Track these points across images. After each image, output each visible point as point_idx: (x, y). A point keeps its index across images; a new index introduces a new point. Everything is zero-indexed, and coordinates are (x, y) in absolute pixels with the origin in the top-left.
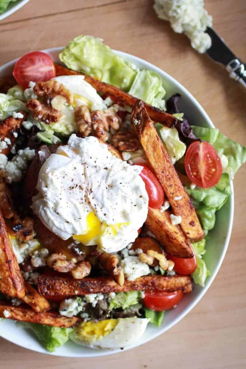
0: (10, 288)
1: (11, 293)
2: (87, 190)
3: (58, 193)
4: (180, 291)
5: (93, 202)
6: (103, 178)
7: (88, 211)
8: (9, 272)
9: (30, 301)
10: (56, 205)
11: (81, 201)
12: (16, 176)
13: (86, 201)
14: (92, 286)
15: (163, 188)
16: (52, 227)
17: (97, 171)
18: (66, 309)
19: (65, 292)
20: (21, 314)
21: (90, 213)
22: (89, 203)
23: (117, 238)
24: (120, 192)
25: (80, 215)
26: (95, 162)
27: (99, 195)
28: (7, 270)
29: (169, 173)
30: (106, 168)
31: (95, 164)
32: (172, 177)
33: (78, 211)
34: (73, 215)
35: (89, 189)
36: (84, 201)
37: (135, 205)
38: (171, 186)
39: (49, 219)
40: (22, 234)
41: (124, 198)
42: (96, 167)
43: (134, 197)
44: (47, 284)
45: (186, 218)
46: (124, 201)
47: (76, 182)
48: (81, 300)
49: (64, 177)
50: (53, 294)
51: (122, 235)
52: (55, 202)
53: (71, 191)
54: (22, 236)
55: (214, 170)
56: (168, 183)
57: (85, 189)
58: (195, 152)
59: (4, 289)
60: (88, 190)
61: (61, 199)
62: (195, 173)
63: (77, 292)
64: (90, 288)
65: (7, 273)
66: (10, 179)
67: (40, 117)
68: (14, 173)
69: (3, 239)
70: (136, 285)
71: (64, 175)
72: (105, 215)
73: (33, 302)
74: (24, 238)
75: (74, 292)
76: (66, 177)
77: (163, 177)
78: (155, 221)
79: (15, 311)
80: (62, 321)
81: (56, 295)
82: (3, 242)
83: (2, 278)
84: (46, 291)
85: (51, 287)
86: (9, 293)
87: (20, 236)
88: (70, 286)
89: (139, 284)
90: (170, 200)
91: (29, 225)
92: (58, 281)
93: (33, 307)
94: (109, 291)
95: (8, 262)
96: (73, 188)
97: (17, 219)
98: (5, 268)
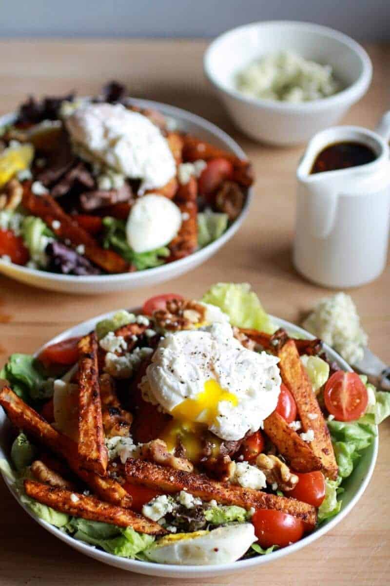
0: (92, 450)
1: (92, 455)
2: (212, 359)
3: (177, 353)
4: (300, 518)
5: (217, 370)
6: (233, 356)
7: (208, 376)
9: (108, 486)
11: (202, 367)
12: (127, 367)
13: (208, 367)
14: (193, 478)
15: (296, 404)
16: (162, 387)
17: (228, 350)
18: (152, 503)
20: (92, 504)
21: (211, 379)
22: (213, 370)
23: (237, 410)
24: (251, 366)
25: (198, 376)
27: (226, 365)
28: (93, 435)
29: (306, 391)
30: (239, 349)
31: (226, 342)
32: (309, 395)
33: (197, 373)
34: (191, 376)
35: (216, 358)
36: (206, 367)
37: (264, 387)
38: (306, 404)
41: (254, 376)
42: (226, 345)
43: (265, 378)
44: (138, 465)
45: (319, 442)
46: (252, 378)
47: (199, 350)
48: (173, 499)
49: (187, 343)
50: (141, 476)
51: (244, 408)
53: (192, 356)
54: (116, 423)
55: (358, 401)
56: (303, 400)
57: (209, 358)
58: (339, 381)
59: (84, 452)
60: (214, 358)
62: (335, 403)
63: (172, 478)
64: (190, 478)
65: (92, 438)
66: (119, 367)
67: (168, 322)
68: (125, 363)
69: (97, 408)
70: (247, 495)
71: (188, 341)
72: (229, 384)
73: (113, 487)
74: (118, 428)
75: (169, 480)
76: (189, 343)
77: (298, 393)
78: (283, 428)
79: (85, 499)
80: (142, 523)
81: (146, 479)
82: (96, 411)
83: (85, 441)
84: (134, 472)
85: (141, 468)
86: (89, 455)
87: (115, 423)
88: (166, 472)
89: (251, 496)
90: (303, 419)
91: (127, 417)
92: (151, 464)
93: (111, 493)
94: (212, 491)
95: (96, 427)
96: (195, 353)
97: (117, 405)
98: (91, 432)
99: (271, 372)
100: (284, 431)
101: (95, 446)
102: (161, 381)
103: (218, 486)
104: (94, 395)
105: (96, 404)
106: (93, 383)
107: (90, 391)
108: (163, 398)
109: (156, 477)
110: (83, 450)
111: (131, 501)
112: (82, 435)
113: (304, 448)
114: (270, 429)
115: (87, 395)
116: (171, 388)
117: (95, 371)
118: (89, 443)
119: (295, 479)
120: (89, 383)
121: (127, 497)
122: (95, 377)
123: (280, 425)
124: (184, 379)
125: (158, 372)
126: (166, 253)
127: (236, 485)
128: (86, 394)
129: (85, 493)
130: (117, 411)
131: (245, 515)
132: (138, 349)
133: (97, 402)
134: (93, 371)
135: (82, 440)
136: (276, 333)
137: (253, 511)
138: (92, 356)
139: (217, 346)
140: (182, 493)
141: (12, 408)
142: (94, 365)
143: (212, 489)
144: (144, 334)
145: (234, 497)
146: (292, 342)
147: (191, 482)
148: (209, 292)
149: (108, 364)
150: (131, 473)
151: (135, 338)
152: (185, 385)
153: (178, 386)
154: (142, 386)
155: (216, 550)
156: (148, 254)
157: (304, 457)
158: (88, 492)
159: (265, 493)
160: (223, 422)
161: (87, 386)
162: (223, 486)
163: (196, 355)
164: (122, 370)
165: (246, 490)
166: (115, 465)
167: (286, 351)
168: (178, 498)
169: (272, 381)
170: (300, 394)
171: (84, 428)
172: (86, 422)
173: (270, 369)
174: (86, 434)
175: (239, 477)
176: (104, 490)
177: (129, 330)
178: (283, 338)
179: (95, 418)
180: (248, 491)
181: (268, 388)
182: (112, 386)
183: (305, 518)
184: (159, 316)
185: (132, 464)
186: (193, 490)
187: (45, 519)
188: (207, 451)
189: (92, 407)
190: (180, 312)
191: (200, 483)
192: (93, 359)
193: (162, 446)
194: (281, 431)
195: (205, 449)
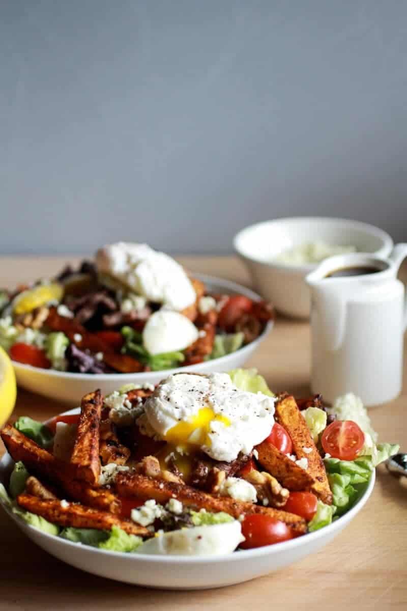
0: (84, 460)
1: (84, 463)
2: (207, 395)
4: (290, 526)
5: (212, 401)
7: (204, 405)
9: (99, 494)
10: (170, 393)
11: (198, 399)
12: (129, 415)
13: (203, 400)
15: (292, 442)
16: (158, 412)
18: (140, 508)
19: (148, 486)
20: (82, 509)
21: (206, 407)
22: (207, 401)
23: (229, 429)
25: (193, 404)
27: (221, 398)
28: (87, 451)
29: (303, 432)
31: (223, 385)
33: (192, 402)
34: (186, 403)
35: (211, 394)
36: (201, 399)
37: (258, 416)
38: (302, 441)
41: (248, 406)
45: (313, 471)
46: (246, 408)
47: (197, 389)
49: (185, 384)
50: (132, 485)
53: (190, 392)
54: (113, 453)
55: (354, 442)
56: (300, 438)
57: (205, 394)
58: (336, 428)
59: (76, 461)
62: (332, 445)
63: (162, 487)
64: (180, 488)
65: (86, 453)
66: (121, 414)
70: (237, 505)
71: (186, 382)
72: (222, 410)
73: (103, 495)
74: (114, 458)
75: (158, 487)
76: (188, 384)
77: (294, 433)
78: (276, 455)
79: (75, 506)
80: (129, 525)
81: (136, 487)
82: (93, 436)
83: (78, 455)
85: (131, 478)
86: (81, 463)
87: (111, 454)
88: (156, 482)
89: (240, 507)
90: (298, 453)
91: (125, 450)
92: (142, 476)
93: (101, 499)
94: (201, 501)
95: (91, 446)
96: (192, 390)
97: (115, 439)
98: (85, 449)
99: (266, 403)
100: (278, 458)
101: (88, 457)
102: (157, 408)
103: (208, 497)
104: (93, 426)
106: (92, 419)
107: (89, 424)
108: (157, 422)
109: (146, 485)
111: (120, 506)
112: (76, 452)
113: (295, 468)
114: (265, 458)
116: (167, 413)
118: (82, 456)
119: (285, 493)
120: (89, 419)
121: (116, 502)
122: (95, 415)
123: (274, 453)
124: (179, 405)
125: (154, 401)
126: (181, 357)
127: (226, 496)
128: (85, 426)
130: (115, 444)
134: (94, 411)
135: (75, 454)
138: (95, 405)
139: (214, 387)
140: (172, 501)
141: (12, 440)
142: (95, 408)
145: (223, 506)
146: (292, 397)
147: (181, 490)
151: (140, 399)
152: (180, 410)
153: (173, 410)
155: (200, 537)
157: (295, 475)
159: (255, 505)
160: (215, 438)
161: (87, 421)
162: (213, 497)
163: (194, 392)
164: (124, 417)
165: (236, 501)
167: (285, 403)
168: (167, 505)
169: (266, 411)
170: (297, 434)
171: (79, 447)
172: (82, 443)
173: (264, 401)
175: (229, 488)
176: (94, 498)
177: (135, 393)
179: (91, 441)
180: (238, 502)
181: (261, 416)
182: (112, 428)
183: (294, 526)
185: (123, 475)
186: (181, 497)
187: (34, 525)
188: (200, 471)
189: (89, 435)
191: (189, 491)
193: (154, 462)
194: (275, 459)
195: (198, 470)
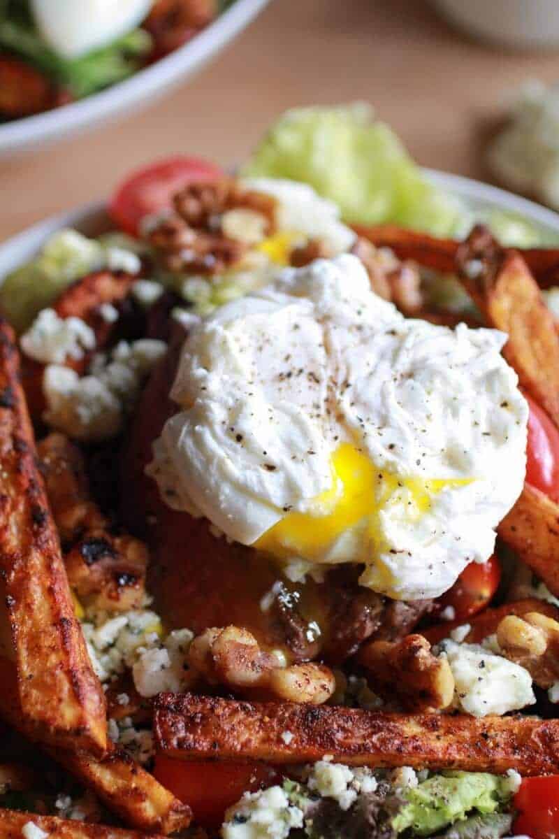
0: (60, 700)
1: (62, 716)
2: (332, 384)
3: (243, 382)
5: (352, 414)
6: (382, 356)
7: (336, 438)
8: (61, 653)
9: (120, 782)
10: (235, 411)
11: (315, 412)
13: (328, 412)
14: (341, 722)
16: (218, 486)
17: (364, 341)
18: (247, 814)
19: (249, 741)
21: (344, 444)
22: (341, 418)
23: (431, 523)
24: (438, 382)
25: (312, 445)
26: (359, 313)
27: (371, 394)
28: (53, 649)
30: (393, 333)
31: (358, 320)
33: (305, 433)
34: (290, 444)
35: (340, 380)
36: (323, 411)
37: (486, 434)
39: (209, 459)
40: (109, 577)
41: (452, 406)
42: (360, 328)
43: (484, 405)
44: (188, 711)
46: (449, 411)
47: (297, 363)
48: (298, 788)
49: (261, 348)
50: (204, 745)
51: (448, 512)
52: (231, 402)
53: (284, 384)
54: (107, 582)
57: (325, 383)
59: (39, 707)
60: (335, 384)
61: (251, 394)
63: (288, 737)
64: (335, 726)
65: (54, 659)
66: (84, 413)
67: (188, 256)
68: (98, 399)
69: (49, 559)
70: (491, 737)
71: (263, 342)
72: (391, 447)
73: (133, 785)
74: (114, 594)
75: (280, 741)
76: (267, 347)
78: (548, 525)
79: (64, 829)
81: (217, 749)
82: (48, 567)
83: (35, 673)
84: (182, 734)
85: (198, 720)
86: (55, 719)
87: (103, 583)
88: (267, 719)
89: (501, 738)
91: (133, 554)
92: (223, 703)
93: (131, 805)
94: (399, 750)
95: (59, 622)
96: (289, 375)
97: (99, 528)
98: (46, 642)
99: (497, 385)
100: (551, 531)
101: (66, 687)
102: (213, 470)
103: (411, 728)
104: (34, 519)
105: (45, 546)
106: (25, 483)
107: (21, 508)
109: (244, 738)
110: (35, 703)
111: (188, 816)
112: (24, 654)
115: (17, 524)
116: (243, 489)
117: (25, 444)
118: (48, 680)
120: (17, 484)
121: (176, 811)
122: (27, 464)
123: (538, 514)
124: (273, 455)
125: (199, 441)
126: (141, 42)
127: (457, 713)
128: (12, 520)
129: (59, 804)
130: (104, 547)
131: (495, 796)
132: (123, 349)
133: (47, 541)
134: (21, 446)
135: (25, 669)
136: (469, 240)
137: (516, 779)
138: (10, 401)
140: (322, 767)
142: (17, 426)
143: (397, 742)
144: (132, 298)
145: (459, 750)
146: (519, 264)
147: (340, 736)
148: (269, 139)
149: (55, 403)
150: (175, 742)
151: (110, 314)
152: (278, 475)
153: (261, 482)
154: (158, 471)
156: (96, 55)
158: (68, 800)
159: (537, 719)
160: (402, 567)
161: (12, 492)
162: (424, 724)
163: (293, 378)
165: (487, 724)
166: (124, 699)
167: (507, 290)
168: (312, 783)
169: (504, 410)
171: (25, 630)
172: (29, 607)
173: (491, 378)
174: (35, 649)
175: (463, 696)
176: (111, 796)
177: (91, 291)
178: (490, 253)
179: (50, 592)
180: (491, 726)
181: (497, 434)
182: (76, 474)
184: (161, 241)
185: (172, 711)
188: (363, 628)
189: (36, 559)
190: (213, 221)
191: (363, 732)
192: (14, 409)
193: (246, 647)
194: (544, 533)
195: (357, 625)
